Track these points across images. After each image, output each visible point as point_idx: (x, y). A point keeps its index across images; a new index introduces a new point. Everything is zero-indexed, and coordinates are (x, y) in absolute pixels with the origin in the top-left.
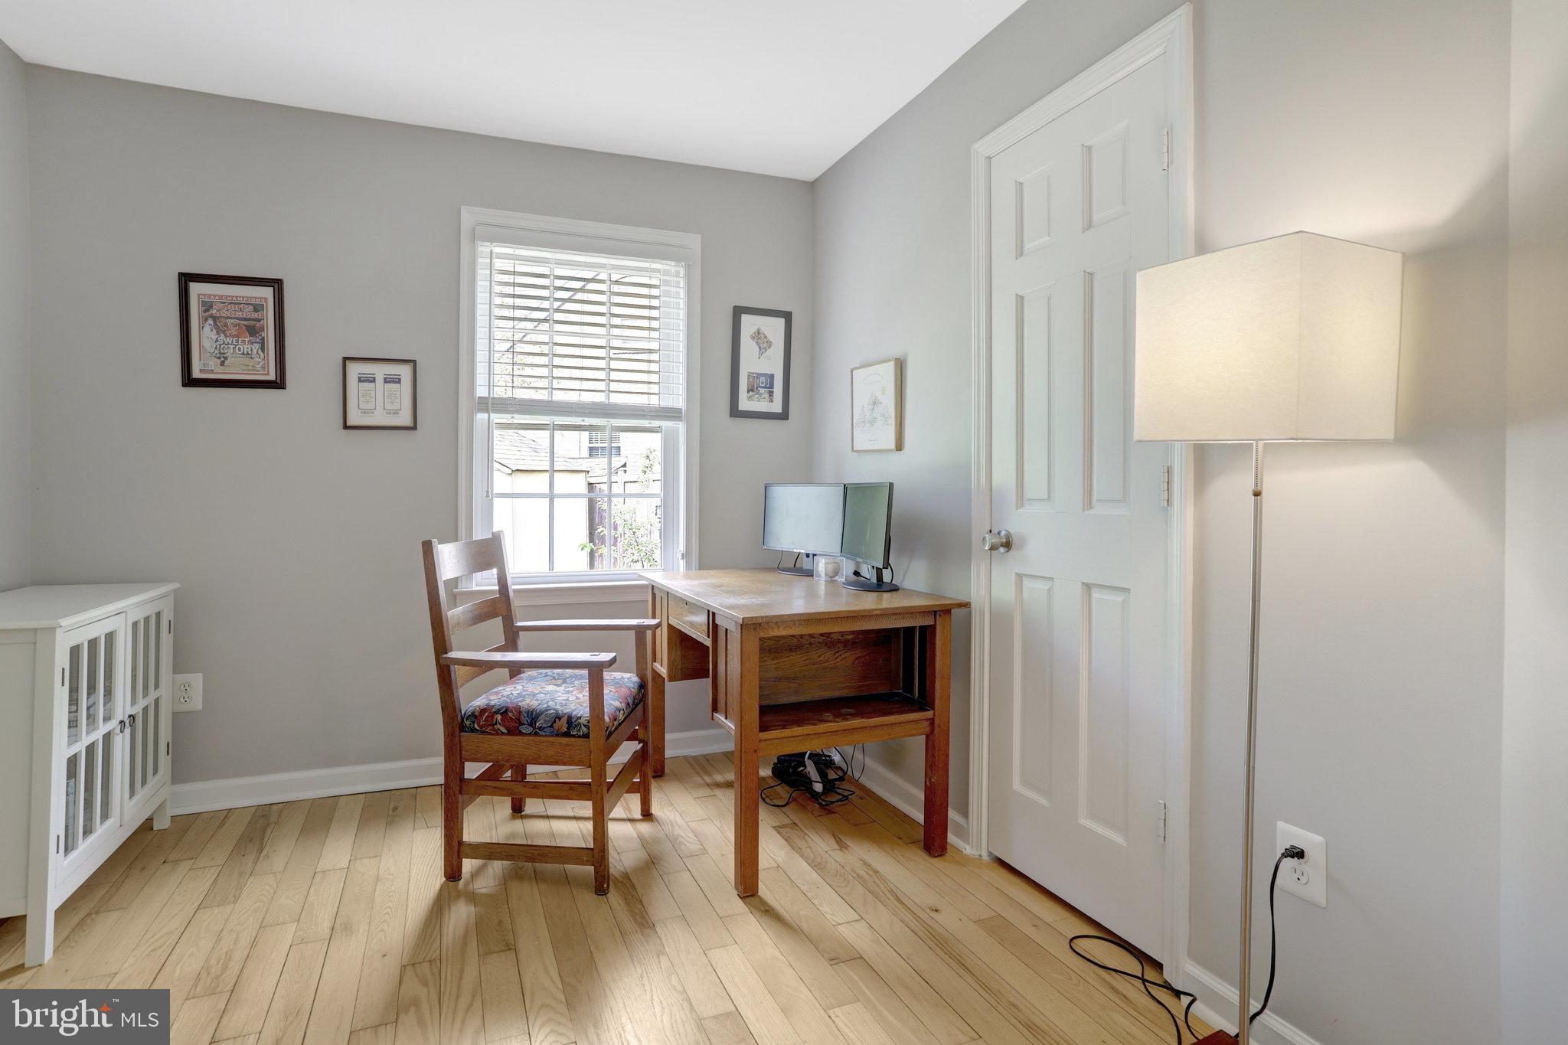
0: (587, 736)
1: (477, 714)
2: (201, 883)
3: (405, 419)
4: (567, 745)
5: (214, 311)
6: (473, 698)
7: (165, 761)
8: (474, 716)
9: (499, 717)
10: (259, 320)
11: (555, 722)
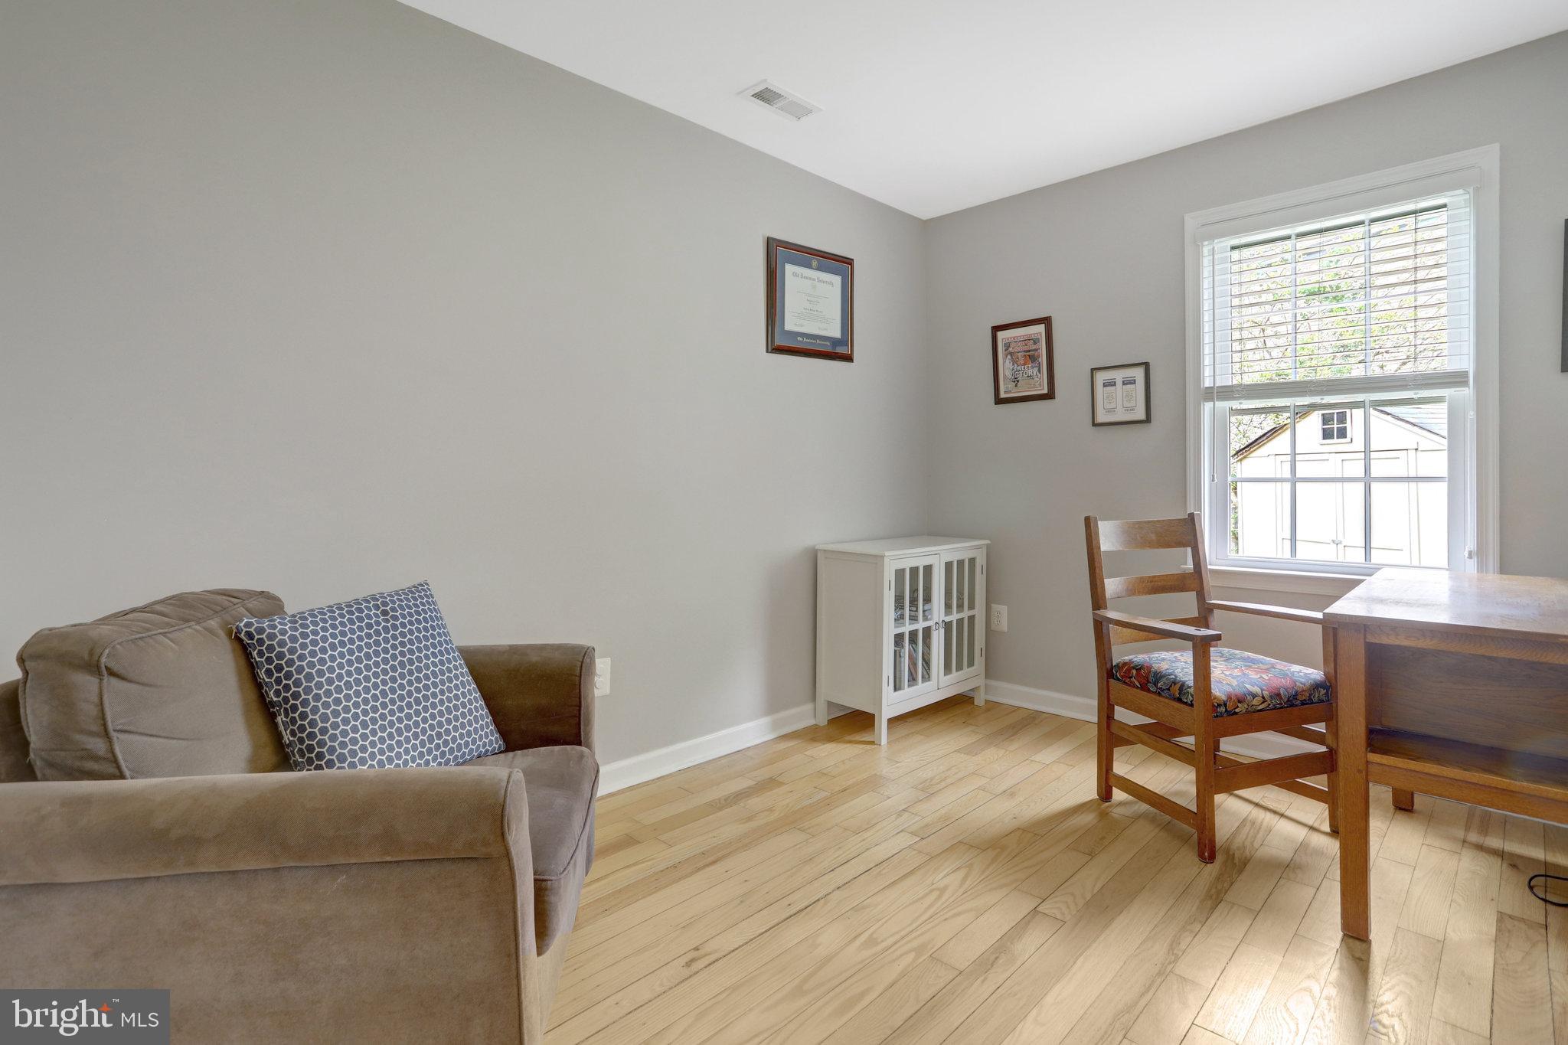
0: (1192, 705)
1: (1120, 665)
2: (974, 738)
3: (1141, 415)
4: (1178, 709)
5: (1011, 349)
6: (1123, 653)
7: (979, 661)
8: (1119, 667)
9: (1134, 672)
10: (1036, 350)
11: (1171, 686)
